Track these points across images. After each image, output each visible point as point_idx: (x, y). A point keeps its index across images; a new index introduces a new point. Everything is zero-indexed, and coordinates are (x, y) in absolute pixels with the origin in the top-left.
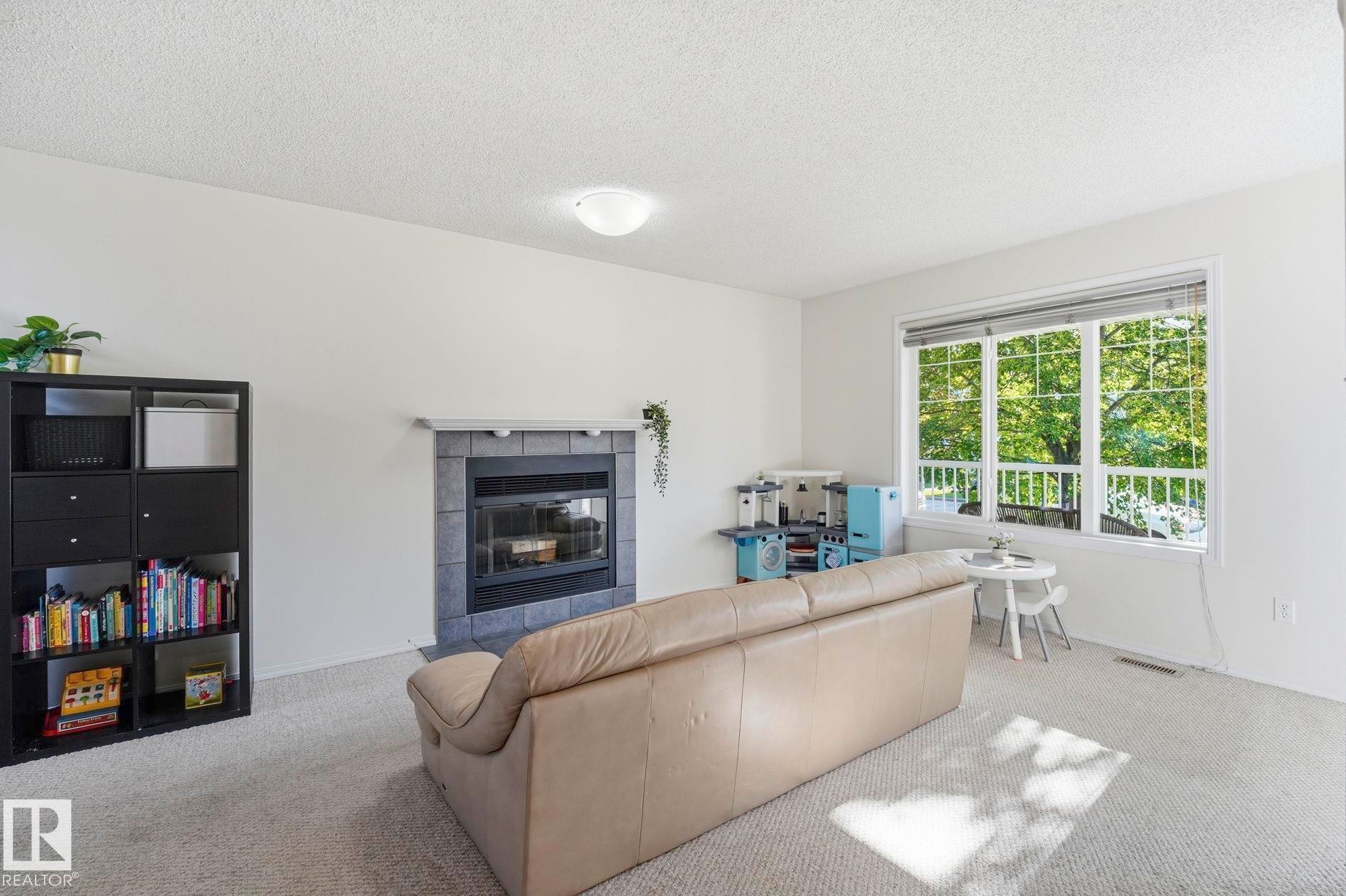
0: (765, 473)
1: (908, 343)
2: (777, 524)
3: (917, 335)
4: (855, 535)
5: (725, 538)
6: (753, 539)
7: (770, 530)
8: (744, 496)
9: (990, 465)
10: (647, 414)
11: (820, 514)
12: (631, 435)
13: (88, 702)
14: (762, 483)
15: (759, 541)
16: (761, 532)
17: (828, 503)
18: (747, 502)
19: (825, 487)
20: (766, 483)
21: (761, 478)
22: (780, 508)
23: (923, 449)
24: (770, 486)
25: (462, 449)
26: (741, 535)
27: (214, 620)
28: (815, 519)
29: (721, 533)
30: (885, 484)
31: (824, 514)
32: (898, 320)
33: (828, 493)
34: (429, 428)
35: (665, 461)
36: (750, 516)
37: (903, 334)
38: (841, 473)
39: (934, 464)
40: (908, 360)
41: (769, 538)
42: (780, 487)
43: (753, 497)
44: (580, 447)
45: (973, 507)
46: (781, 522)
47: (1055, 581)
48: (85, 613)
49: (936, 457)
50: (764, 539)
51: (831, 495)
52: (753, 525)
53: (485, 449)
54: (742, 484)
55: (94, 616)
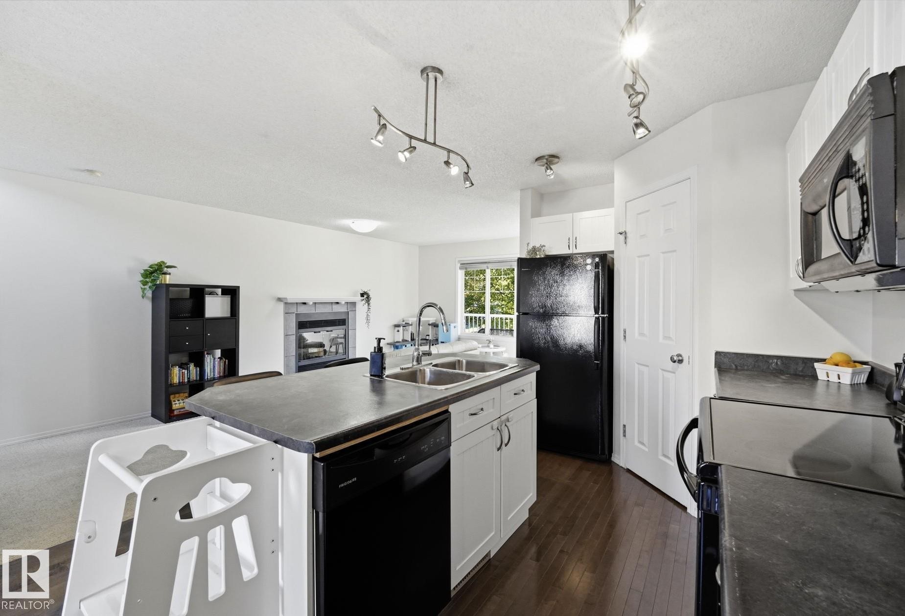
0: (405, 319)
1: (460, 268)
2: (410, 340)
3: (464, 265)
4: (442, 342)
5: (389, 346)
6: (402, 346)
7: (407, 342)
8: (397, 329)
9: (488, 316)
10: (362, 295)
11: (427, 335)
12: (354, 304)
13: (181, 405)
14: (404, 323)
15: (404, 347)
16: (405, 343)
17: (431, 331)
18: (398, 331)
19: (429, 325)
20: (406, 323)
21: (403, 321)
22: (411, 334)
23: (466, 308)
24: (407, 324)
25: (293, 309)
26: (397, 344)
27: (222, 374)
28: (425, 338)
29: (388, 344)
30: (452, 323)
31: (429, 335)
32: (457, 259)
33: (430, 327)
34: (282, 301)
35: (369, 314)
36: (399, 337)
37: (459, 265)
38: (435, 319)
39: (470, 315)
40: (461, 275)
41: (407, 345)
42: (411, 325)
43: (401, 329)
44: (336, 309)
45: (482, 331)
46: (411, 340)
47: (505, 351)
48: (183, 371)
49: (471, 312)
50: (406, 346)
51: (432, 328)
52: (401, 340)
53: (302, 310)
54: (396, 324)
55: (186, 372)
